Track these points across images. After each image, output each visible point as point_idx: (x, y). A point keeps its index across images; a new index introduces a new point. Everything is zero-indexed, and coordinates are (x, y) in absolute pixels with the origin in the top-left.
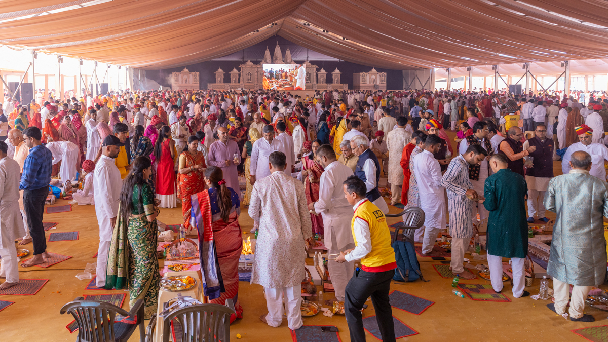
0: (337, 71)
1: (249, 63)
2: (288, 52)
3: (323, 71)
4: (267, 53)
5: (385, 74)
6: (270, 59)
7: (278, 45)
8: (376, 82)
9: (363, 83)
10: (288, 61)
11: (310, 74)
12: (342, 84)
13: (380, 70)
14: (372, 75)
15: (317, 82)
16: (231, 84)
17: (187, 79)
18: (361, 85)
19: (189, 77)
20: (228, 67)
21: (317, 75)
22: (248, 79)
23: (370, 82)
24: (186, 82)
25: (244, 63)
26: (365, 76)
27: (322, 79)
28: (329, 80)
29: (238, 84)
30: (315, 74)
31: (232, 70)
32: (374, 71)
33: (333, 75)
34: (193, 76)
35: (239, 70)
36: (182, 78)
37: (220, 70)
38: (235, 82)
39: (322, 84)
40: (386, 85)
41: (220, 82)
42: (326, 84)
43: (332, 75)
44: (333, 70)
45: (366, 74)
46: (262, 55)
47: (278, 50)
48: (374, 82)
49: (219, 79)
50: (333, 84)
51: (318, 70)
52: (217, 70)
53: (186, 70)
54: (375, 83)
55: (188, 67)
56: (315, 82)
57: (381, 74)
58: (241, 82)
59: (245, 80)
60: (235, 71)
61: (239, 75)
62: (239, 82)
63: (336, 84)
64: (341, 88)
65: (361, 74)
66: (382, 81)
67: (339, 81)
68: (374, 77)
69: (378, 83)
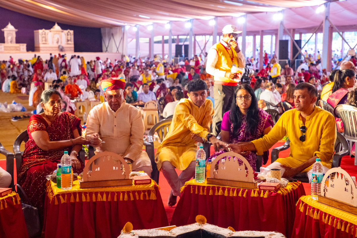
0: (10, 27)
5: (72, 32)
8: (61, 43)
9: (44, 44)
12: (18, 45)
13: (64, 26)
14: (55, 34)
18: (41, 45)
23: (53, 42)
26: (45, 34)
32: (57, 27)
33: (5, 32)
40: (73, 45)
43: (3, 32)
45: (47, 31)
48: (58, 42)
50: (5, 45)
54: (59, 44)
57: (66, 32)
63: (10, 45)
64: (17, 50)
65: (40, 31)
66: (68, 41)
67: (14, 40)
68: (57, 36)
69: (64, 44)
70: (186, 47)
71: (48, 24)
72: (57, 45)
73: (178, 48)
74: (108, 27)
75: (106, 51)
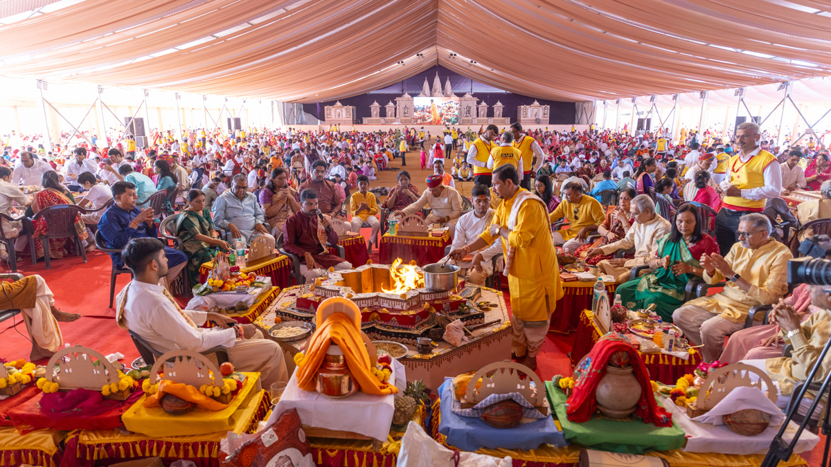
0: (499, 104)
1: (407, 96)
2: (448, 84)
3: (484, 104)
4: (426, 84)
5: (548, 107)
6: (429, 91)
7: (437, 76)
9: (524, 117)
10: (448, 93)
11: (470, 107)
12: (504, 118)
13: (543, 102)
14: (534, 109)
15: (478, 116)
16: (386, 118)
17: (339, 113)
18: (522, 119)
19: (342, 111)
20: (384, 100)
21: (478, 109)
22: (405, 113)
23: (532, 116)
24: (339, 116)
25: (400, 95)
26: (526, 109)
27: (482, 113)
28: (490, 113)
29: (394, 118)
30: (475, 107)
31: (387, 103)
32: (536, 103)
33: (495, 108)
34: (346, 110)
35: (395, 103)
36: (335, 112)
37: (376, 104)
38: (391, 116)
39: (482, 118)
40: (548, 119)
41: (376, 116)
42: (487, 118)
44: (495, 103)
45: (527, 107)
46: (421, 87)
47: (437, 81)
48: (536, 116)
49: (375, 113)
50: (494, 118)
51: (479, 103)
52: (372, 103)
53: (338, 104)
55: (340, 101)
56: (475, 116)
57: (543, 107)
58: (398, 116)
59: (402, 114)
60: (391, 104)
61: (396, 109)
62: (395, 116)
63: (498, 118)
64: (503, 122)
65: (522, 107)
66: (545, 114)
67: (501, 115)
68: (536, 110)
69: (540, 116)
70: (649, 121)
71: (528, 100)
72: (534, 118)
73: (641, 122)
74: (581, 102)
75: (579, 123)
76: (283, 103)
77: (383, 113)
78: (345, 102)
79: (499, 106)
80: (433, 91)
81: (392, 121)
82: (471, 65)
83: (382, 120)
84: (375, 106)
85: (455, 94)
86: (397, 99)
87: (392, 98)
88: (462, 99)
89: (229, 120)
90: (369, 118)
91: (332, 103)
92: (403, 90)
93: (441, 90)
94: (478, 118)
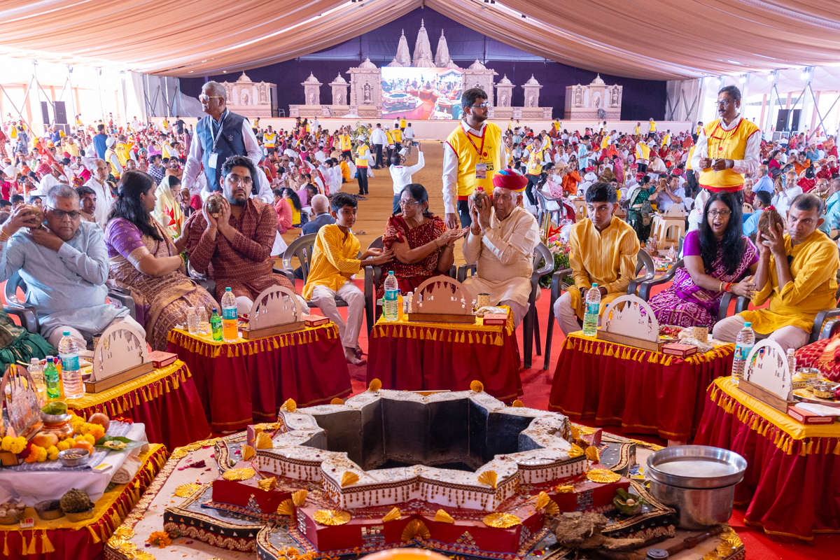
0: (533, 82)
1: (368, 65)
2: (443, 43)
3: (506, 81)
4: (403, 43)
5: (620, 88)
6: (408, 57)
7: (423, 28)
8: (603, 105)
9: (577, 107)
10: (443, 61)
12: (541, 109)
13: (610, 79)
14: (594, 91)
15: (495, 105)
16: (332, 107)
17: (247, 96)
18: (573, 110)
19: (251, 92)
20: (328, 72)
21: (495, 90)
22: (366, 98)
23: (590, 105)
24: (247, 101)
25: (356, 64)
26: (580, 92)
27: (503, 98)
28: (518, 99)
29: (347, 107)
30: (491, 88)
31: (333, 78)
32: (599, 81)
33: (526, 90)
34: (259, 89)
35: (348, 78)
36: (240, 93)
37: (313, 79)
38: (341, 103)
40: (619, 110)
41: (314, 101)
42: (511, 109)
43: (523, 90)
44: (525, 80)
45: (583, 87)
46: (393, 50)
47: (423, 37)
48: (597, 104)
49: (311, 96)
50: (524, 109)
51: (497, 80)
52: (305, 78)
53: (245, 78)
54: (600, 107)
55: (248, 73)
57: (612, 87)
58: (353, 103)
59: (360, 99)
60: (340, 80)
61: (349, 89)
62: (349, 103)
63: (530, 109)
64: (540, 116)
65: (574, 87)
66: (613, 102)
67: (537, 102)
68: (598, 94)
69: (606, 106)
70: (797, 114)
71: (585, 76)
72: (595, 109)
73: (783, 115)
74: (678, 79)
75: (671, 119)
76: (144, 74)
77: (326, 98)
78: (258, 74)
79: (532, 87)
80: (416, 55)
81: (343, 113)
82: (484, 7)
83: (325, 108)
84: (312, 85)
85: (455, 62)
86: (351, 70)
87: (342, 68)
88: (467, 71)
89: (44, 106)
90: (301, 107)
91: (233, 77)
92: (361, 55)
93: (429, 54)
94: (497, 108)
